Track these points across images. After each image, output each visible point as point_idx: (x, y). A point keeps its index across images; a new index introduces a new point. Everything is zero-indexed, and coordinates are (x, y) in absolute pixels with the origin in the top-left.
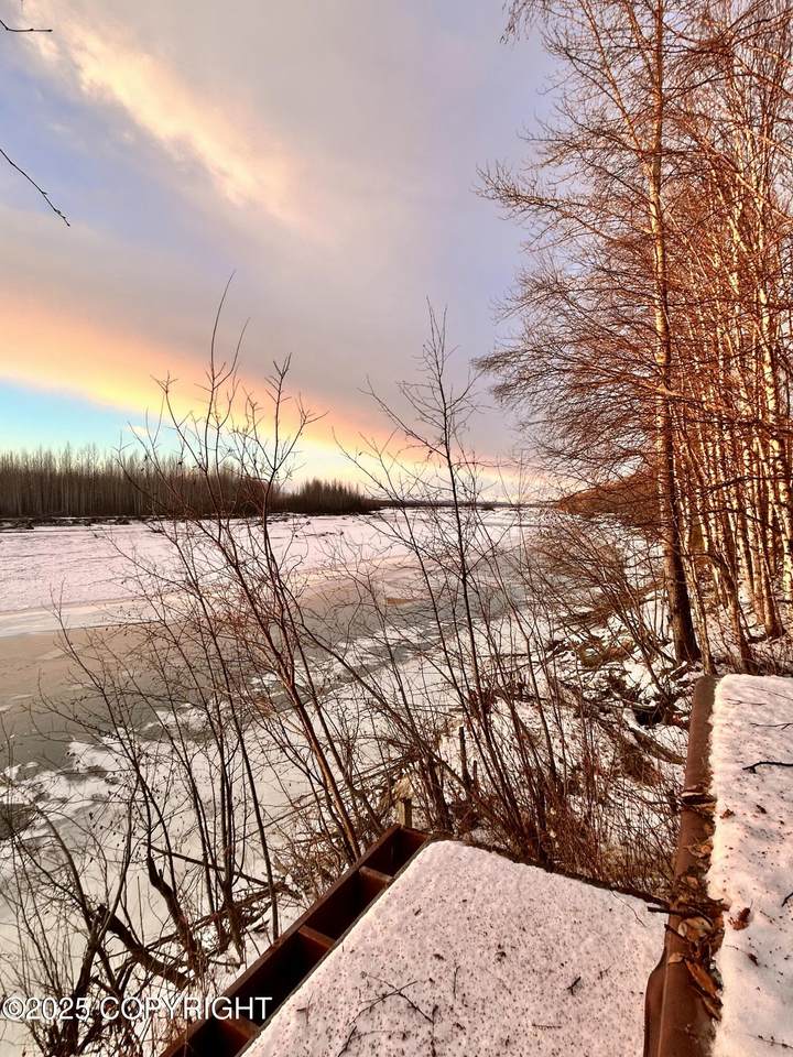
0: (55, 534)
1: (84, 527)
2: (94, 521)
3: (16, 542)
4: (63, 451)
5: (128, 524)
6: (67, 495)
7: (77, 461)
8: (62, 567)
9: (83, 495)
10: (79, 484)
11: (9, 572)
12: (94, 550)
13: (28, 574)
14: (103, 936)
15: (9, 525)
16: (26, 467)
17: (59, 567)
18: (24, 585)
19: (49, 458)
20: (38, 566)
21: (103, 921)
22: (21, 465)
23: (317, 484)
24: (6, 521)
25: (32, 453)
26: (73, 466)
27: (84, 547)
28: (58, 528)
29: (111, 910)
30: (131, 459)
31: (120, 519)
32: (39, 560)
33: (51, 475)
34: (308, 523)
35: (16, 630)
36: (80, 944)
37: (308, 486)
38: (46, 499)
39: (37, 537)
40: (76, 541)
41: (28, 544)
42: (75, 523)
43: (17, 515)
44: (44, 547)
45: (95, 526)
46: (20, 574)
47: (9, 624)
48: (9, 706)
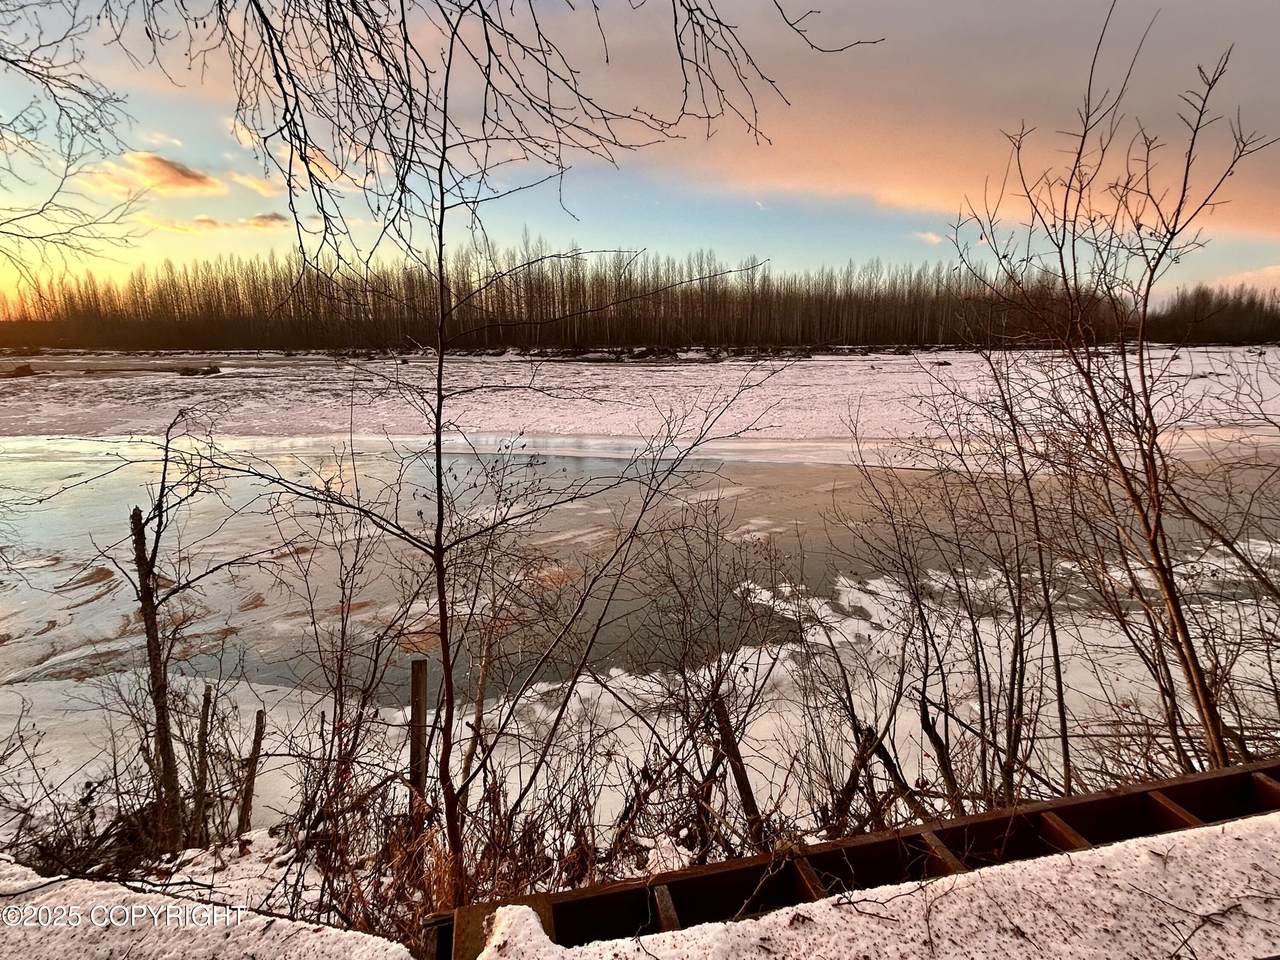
0: (831, 363)
1: (860, 357)
2: (871, 350)
3: (795, 371)
4: (844, 270)
5: (907, 354)
6: (845, 321)
7: (859, 281)
8: (837, 399)
9: (862, 320)
10: (859, 307)
11: (788, 401)
12: (869, 382)
13: (804, 404)
14: (870, 757)
15: (789, 353)
16: (808, 291)
17: (833, 399)
18: (800, 415)
19: (831, 279)
20: (814, 396)
21: (870, 743)
22: (804, 288)
23: (1202, 295)
24: (787, 350)
25: (814, 274)
26: (854, 287)
27: (861, 378)
28: (835, 357)
29: (879, 736)
30: (919, 275)
31: (898, 349)
32: (815, 390)
33: (831, 301)
34: (1175, 358)
35: (793, 458)
36: (849, 755)
37: (1183, 300)
38: (824, 326)
39: (816, 366)
40: (851, 372)
41: (806, 373)
42: (852, 352)
43: (795, 343)
44: (821, 377)
45: (873, 356)
46: (798, 404)
47: (786, 451)
48: (785, 529)
